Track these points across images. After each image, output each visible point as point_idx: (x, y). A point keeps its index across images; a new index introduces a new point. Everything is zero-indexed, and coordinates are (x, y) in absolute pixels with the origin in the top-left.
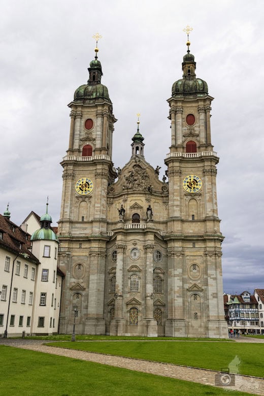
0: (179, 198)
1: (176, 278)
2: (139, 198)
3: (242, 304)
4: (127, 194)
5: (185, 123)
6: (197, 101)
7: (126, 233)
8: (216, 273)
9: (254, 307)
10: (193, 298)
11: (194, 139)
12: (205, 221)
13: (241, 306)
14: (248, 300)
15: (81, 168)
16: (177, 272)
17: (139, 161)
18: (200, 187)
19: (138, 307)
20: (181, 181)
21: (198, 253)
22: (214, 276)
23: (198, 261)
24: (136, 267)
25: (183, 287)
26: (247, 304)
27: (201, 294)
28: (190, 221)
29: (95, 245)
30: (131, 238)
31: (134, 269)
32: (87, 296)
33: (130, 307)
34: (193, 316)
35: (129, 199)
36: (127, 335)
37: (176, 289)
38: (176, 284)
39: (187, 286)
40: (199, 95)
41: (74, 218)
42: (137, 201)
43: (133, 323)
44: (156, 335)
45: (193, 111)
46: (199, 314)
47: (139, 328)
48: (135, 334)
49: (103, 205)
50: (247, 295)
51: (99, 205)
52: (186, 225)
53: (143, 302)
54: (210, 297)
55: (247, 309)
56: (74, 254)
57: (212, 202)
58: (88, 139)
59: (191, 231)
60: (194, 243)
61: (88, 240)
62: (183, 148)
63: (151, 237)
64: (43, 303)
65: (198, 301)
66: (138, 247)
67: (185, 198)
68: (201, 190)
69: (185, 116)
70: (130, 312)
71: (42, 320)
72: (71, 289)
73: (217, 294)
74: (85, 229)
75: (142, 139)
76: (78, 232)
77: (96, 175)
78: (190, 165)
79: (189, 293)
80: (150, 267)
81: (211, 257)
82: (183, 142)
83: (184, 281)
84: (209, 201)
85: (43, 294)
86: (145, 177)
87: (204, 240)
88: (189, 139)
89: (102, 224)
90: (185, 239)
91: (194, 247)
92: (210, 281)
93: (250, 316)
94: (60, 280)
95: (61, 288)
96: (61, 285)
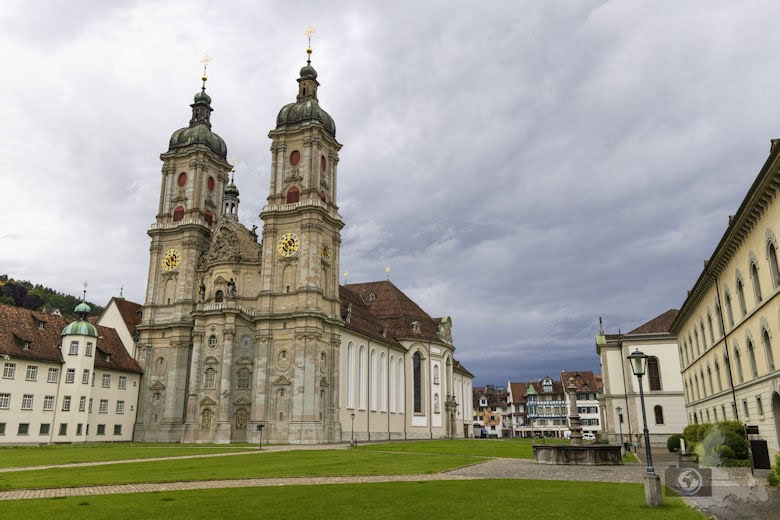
0: (270, 266)
1: (260, 370)
2: (223, 270)
3: (540, 395)
4: (213, 266)
5: (288, 164)
6: (302, 132)
7: (205, 316)
8: (305, 361)
9: (559, 398)
10: (279, 394)
11: (297, 185)
12: (297, 293)
13: (538, 398)
14: (550, 389)
15: (169, 238)
16: (260, 362)
17: (227, 222)
18: (296, 249)
19: (211, 407)
20: (275, 243)
21: (288, 337)
22: (302, 365)
23: (288, 347)
24: (212, 358)
25: (267, 381)
26: (548, 394)
27: (288, 388)
28: (285, 295)
29: (176, 333)
30: (210, 321)
31: (210, 361)
32: (165, 397)
33: (203, 408)
34: (278, 417)
35: (215, 272)
36: (199, 442)
37: (259, 383)
38: (260, 376)
39: (273, 379)
40: (304, 124)
41: (159, 302)
42: (221, 275)
43: (205, 428)
44: (229, 442)
45: (298, 146)
46: (285, 414)
47: (211, 433)
48: (206, 441)
49: (189, 282)
50: (547, 381)
51: (183, 283)
52: (278, 300)
53: (217, 402)
54: (296, 392)
55: (548, 401)
56: (156, 346)
57: (308, 267)
58: (179, 199)
59: (283, 308)
60: (285, 324)
61: (169, 328)
62: (283, 198)
63: (230, 320)
64: (67, 408)
65: (284, 398)
66: (216, 333)
67: (280, 264)
68: (298, 252)
69: (288, 154)
70: (203, 413)
71: (64, 427)
72: (151, 389)
73: (303, 387)
74: (170, 313)
75: (237, 194)
76: (162, 319)
77: (184, 244)
78: (288, 220)
79: (275, 388)
80: (227, 358)
81: (300, 339)
82: (284, 190)
83: (269, 373)
84: (304, 266)
85: (68, 398)
86: (234, 241)
87: (294, 319)
88: (292, 184)
89: (186, 306)
90: (273, 319)
91: (285, 328)
92: (298, 372)
93: (552, 411)
94: (136, 379)
95: (137, 388)
96: (137, 384)
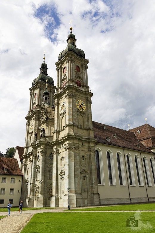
0: (56, 119)
1: (54, 169)
5: (62, 74)
10: (62, 180)
16: (54, 165)
19: (38, 189)
20: (58, 108)
21: (64, 150)
23: (64, 155)
24: (38, 165)
27: (64, 176)
28: (62, 130)
33: (35, 190)
34: (62, 192)
37: (54, 175)
38: (54, 172)
45: (65, 65)
46: (64, 190)
54: (66, 178)
56: (27, 164)
58: (34, 103)
63: (42, 147)
65: (64, 182)
68: (66, 109)
69: (62, 70)
70: (35, 193)
77: (34, 119)
79: (60, 177)
83: (58, 170)
88: (64, 81)
90: (58, 143)
91: (63, 146)
92: (67, 167)
94: (20, 178)
95: (21, 182)
96: (21, 181)
